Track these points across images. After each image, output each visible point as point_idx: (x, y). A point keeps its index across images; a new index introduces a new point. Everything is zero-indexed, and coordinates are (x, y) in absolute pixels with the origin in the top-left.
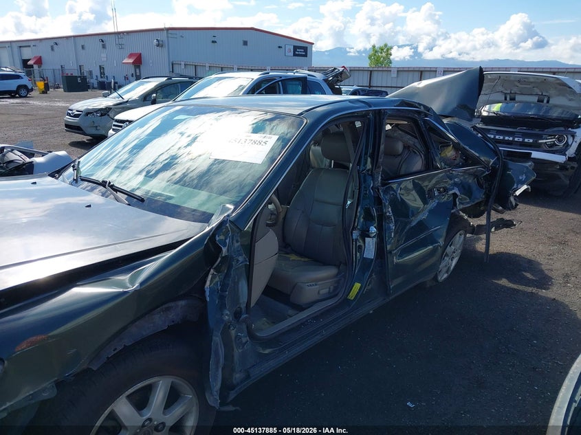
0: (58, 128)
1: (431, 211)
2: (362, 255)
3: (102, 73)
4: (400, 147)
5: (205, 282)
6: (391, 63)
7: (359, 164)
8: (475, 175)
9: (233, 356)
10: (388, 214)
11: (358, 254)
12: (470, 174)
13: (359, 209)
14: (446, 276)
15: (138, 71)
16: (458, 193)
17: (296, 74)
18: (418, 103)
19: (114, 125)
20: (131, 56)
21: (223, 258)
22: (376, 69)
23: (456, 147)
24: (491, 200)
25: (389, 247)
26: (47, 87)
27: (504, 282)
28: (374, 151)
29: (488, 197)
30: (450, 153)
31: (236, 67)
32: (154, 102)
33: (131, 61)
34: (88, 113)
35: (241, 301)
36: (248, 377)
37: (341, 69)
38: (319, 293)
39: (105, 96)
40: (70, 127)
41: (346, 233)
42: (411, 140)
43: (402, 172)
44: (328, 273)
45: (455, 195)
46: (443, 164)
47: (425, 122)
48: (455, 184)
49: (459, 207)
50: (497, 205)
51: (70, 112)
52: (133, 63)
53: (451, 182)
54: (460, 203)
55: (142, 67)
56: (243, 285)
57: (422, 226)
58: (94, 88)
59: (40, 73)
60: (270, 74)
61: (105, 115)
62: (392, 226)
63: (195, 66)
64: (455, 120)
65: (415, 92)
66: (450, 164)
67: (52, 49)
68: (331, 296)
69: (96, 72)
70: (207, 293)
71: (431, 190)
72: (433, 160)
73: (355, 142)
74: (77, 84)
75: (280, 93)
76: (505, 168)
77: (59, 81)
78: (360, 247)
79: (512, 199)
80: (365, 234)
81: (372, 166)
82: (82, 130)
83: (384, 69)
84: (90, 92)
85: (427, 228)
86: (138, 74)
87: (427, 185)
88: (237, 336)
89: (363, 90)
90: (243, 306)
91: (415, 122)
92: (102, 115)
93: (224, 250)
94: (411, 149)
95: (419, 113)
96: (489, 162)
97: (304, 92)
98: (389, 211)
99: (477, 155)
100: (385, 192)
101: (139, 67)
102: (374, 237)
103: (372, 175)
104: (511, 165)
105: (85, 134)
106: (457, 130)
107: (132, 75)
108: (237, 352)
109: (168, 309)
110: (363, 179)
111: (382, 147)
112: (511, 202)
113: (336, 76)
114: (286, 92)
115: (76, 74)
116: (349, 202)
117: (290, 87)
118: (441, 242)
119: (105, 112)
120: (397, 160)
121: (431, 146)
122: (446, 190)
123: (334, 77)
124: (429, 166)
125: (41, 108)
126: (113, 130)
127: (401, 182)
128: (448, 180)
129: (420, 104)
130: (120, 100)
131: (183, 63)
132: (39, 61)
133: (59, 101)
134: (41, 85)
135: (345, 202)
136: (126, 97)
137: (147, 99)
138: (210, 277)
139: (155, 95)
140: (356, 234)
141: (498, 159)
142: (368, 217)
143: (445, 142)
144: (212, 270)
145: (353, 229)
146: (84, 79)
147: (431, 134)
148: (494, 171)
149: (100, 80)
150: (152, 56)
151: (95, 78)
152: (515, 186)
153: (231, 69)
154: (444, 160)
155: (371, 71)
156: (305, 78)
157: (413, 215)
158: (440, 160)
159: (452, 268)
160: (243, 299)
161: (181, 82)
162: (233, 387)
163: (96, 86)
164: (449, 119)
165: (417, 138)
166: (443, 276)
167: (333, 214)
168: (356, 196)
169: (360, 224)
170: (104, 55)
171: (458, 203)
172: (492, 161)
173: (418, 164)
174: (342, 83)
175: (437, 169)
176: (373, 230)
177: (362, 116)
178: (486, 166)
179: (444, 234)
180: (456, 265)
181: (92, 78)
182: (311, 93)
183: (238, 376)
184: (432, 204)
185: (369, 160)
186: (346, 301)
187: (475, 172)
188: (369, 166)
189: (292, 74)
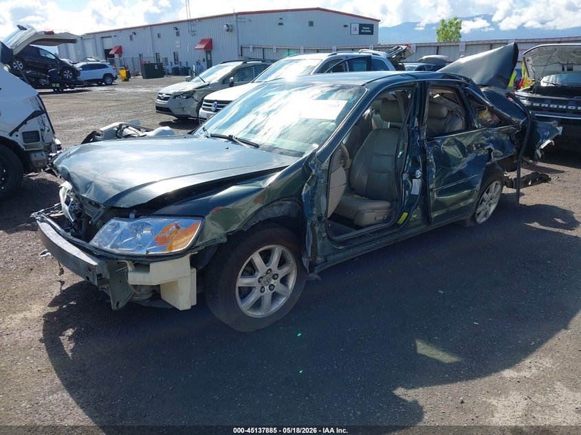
0: (146, 111)
1: (469, 163)
2: (410, 192)
3: (176, 60)
4: (444, 111)
5: (302, 191)
6: (460, 37)
7: (408, 123)
8: (508, 133)
9: (317, 245)
10: (430, 160)
11: (407, 192)
12: (503, 133)
13: (408, 157)
14: (485, 219)
15: (209, 56)
16: (493, 148)
17: (361, 54)
18: (459, 76)
19: (204, 105)
20: (202, 42)
21: (313, 176)
22: (444, 44)
23: (491, 111)
24: (521, 154)
25: (431, 186)
26: (128, 75)
27: (536, 225)
28: (420, 113)
29: (519, 151)
30: (486, 115)
31: (302, 48)
32: (232, 85)
33: (203, 46)
34: (176, 96)
35: (322, 209)
36: (326, 261)
37: (404, 47)
38: (375, 219)
39: (188, 80)
40: (160, 109)
41: (398, 175)
42: (453, 106)
43: (447, 131)
44: (383, 205)
45: (490, 150)
46: (480, 125)
47: (465, 91)
48: (491, 141)
49: (494, 159)
50: (528, 158)
51: (160, 95)
52: (205, 48)
53: (486, 139)
54: (494, 156)
55: (213, 52)
56: (323, 199)
57: (461, 174)
58: (169, 74)
59: (121, 62)
60: (338, 54)
61: (190, 97)
62: (434, 170)
63: (263, 49)
64: (492, 89)
65: (459, 68)
66: (487, 125)
67: (131, 39)
68: (384, 221)
69: (171, 59)
70: (303, 198)
71: (470, 146)
72: (471, 121)
73: (406, 106)
74: (154, 71)
75: (346, 71)
76: (534, 126)
77: (138, 69)
78: (408, 186)
79: (538, 152)
80: (412, 176)
81: (419, 124)
82: (171, 111)
83: (452, 44)
84: (166, 78)
85: (466, 176)
86: (209, 59)
87: (466, 142)
88: (319, 232)
89: (427, 66)
90: (323, 213)
91: (457, 91)
92: (187, 98)
93: (314, 171)
94: (454, 113)
95: (460, 83)
96: (519, 122)
97: (369, 69)
98: (431, 159)
99: (509, 116)
100: (430, 145)
101: (210, 52)
102: (419, 178)
103: (419, 131)
104: (540, 124)
105: (173, 115)
106: (491, 96)
107: (204, 61)
108: (319, 242)
109: (281, 205)
110: (412, 134)
111: (427, 110)
112: (537, 154)
113: (400, 54)
114: (351, 70)
115: (153, 61)
116: (401, 153)
117: (355, 66)
118: (478, 186)
119: (189, 95)
120: (443, 122)
121: (470, 111)
122: (483, 146)
123: (397, 55)
124: (468, 126)
125: (127, 95)
126: (203, 109)
127: (445, 139)
128: (484, 137)
129: (461, 77)
130: (202, 84)
131: (251, 47)
132: (119, 51)
133: (141, 88)
134: (123, 73)
135: (397, 153)
136: (207, 80)
137: (226, 82)
138: (305, 188)
139: (232, 78)
140: (405, 176)
141: (527, 119)
142: (416, 165)
143: (482, 106)
144: (306, 184)
145: (403, 173)
146: (160, 66)
147: (471, 101)
148: (524, 128)
149: (174, 66)
150: (223, 41)
151: (169, 64)
152: (540, 141)
153: (298, 52)
154: (480, 121)
155: (438, 47)
156: (370, 57)
157: (454, 166)
158: (478, 121)
159: (490, 213)
160: (323, 209)
161: (255, 66)
162: (316, 265)
163: (170, 72)
164: (487, 88)
165: (458, 104)
166: (481, 220)
167: (387, 164)
168: (406, 147)
169: (409, 169)
170: (178, 42)
171: (492, 157)
172: (522, 121)
173: (459, 125)
174: (405, 60)
175: (475, 128)
176: (419, 173)
177: (411, 86)
178: (517, 126)
179: (480, 181)
180: (494, 211)
181: (167, 64)
182: (375, 70)
183: (319, 259)
184: (471, 157)
185: (416, 119)
186: (396, 225)
187: (508, 131)
188: (416, 124)
189: (357, 54)
